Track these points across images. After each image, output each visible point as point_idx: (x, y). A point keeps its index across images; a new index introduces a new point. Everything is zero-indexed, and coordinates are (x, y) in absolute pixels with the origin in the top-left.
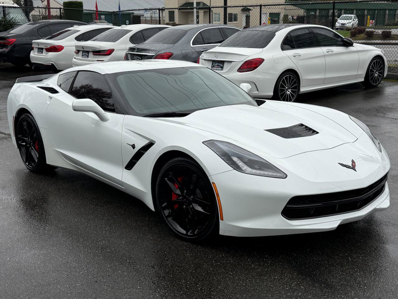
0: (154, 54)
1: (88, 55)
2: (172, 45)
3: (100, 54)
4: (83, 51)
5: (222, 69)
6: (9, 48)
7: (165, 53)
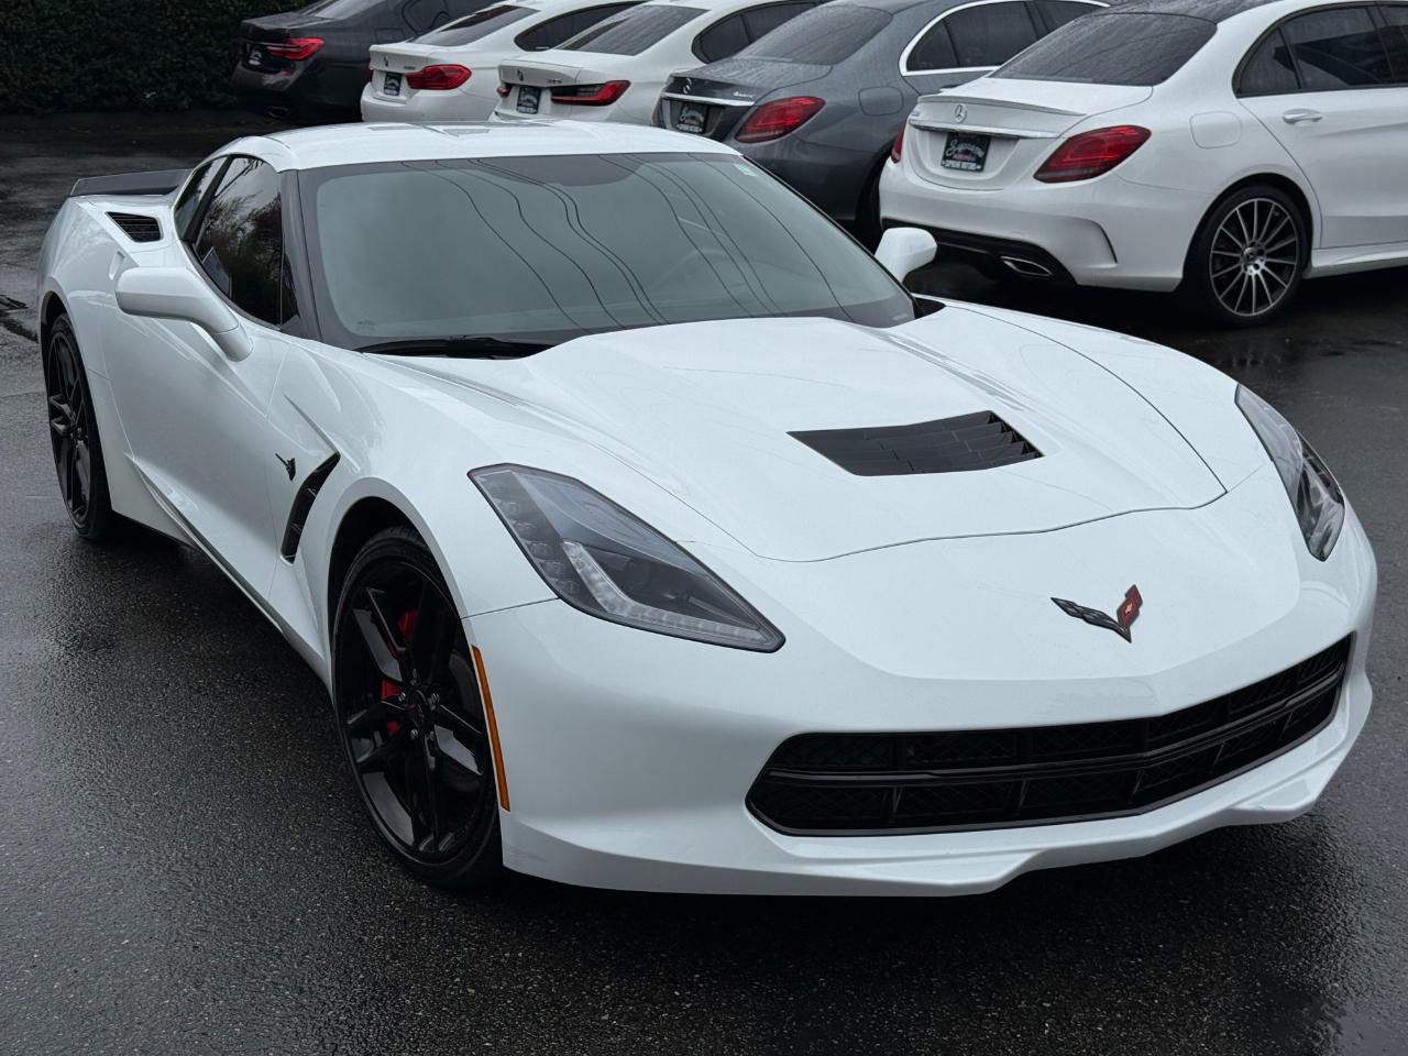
0: (751, 104)
1: (535, 101)
2: (826, 68)
3: (575, 99)
4: (523, 88)
5: (979, 167)
6: (298, 73)
7: (790, 99)
